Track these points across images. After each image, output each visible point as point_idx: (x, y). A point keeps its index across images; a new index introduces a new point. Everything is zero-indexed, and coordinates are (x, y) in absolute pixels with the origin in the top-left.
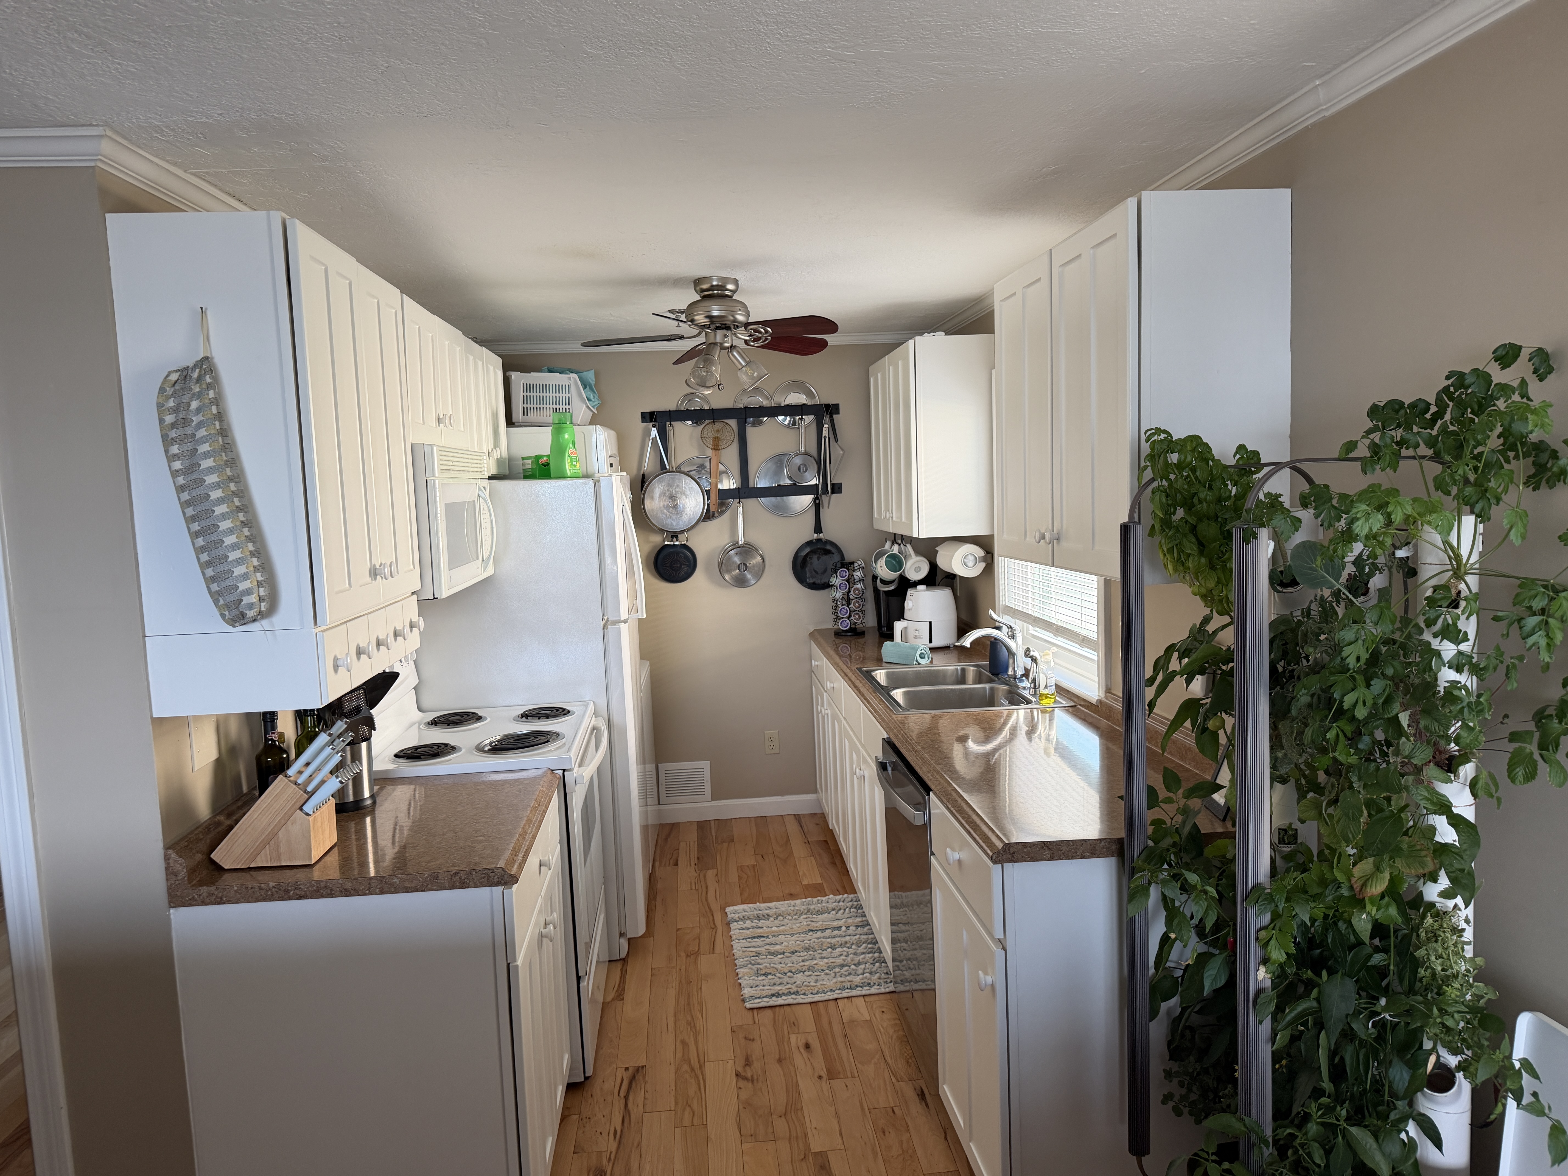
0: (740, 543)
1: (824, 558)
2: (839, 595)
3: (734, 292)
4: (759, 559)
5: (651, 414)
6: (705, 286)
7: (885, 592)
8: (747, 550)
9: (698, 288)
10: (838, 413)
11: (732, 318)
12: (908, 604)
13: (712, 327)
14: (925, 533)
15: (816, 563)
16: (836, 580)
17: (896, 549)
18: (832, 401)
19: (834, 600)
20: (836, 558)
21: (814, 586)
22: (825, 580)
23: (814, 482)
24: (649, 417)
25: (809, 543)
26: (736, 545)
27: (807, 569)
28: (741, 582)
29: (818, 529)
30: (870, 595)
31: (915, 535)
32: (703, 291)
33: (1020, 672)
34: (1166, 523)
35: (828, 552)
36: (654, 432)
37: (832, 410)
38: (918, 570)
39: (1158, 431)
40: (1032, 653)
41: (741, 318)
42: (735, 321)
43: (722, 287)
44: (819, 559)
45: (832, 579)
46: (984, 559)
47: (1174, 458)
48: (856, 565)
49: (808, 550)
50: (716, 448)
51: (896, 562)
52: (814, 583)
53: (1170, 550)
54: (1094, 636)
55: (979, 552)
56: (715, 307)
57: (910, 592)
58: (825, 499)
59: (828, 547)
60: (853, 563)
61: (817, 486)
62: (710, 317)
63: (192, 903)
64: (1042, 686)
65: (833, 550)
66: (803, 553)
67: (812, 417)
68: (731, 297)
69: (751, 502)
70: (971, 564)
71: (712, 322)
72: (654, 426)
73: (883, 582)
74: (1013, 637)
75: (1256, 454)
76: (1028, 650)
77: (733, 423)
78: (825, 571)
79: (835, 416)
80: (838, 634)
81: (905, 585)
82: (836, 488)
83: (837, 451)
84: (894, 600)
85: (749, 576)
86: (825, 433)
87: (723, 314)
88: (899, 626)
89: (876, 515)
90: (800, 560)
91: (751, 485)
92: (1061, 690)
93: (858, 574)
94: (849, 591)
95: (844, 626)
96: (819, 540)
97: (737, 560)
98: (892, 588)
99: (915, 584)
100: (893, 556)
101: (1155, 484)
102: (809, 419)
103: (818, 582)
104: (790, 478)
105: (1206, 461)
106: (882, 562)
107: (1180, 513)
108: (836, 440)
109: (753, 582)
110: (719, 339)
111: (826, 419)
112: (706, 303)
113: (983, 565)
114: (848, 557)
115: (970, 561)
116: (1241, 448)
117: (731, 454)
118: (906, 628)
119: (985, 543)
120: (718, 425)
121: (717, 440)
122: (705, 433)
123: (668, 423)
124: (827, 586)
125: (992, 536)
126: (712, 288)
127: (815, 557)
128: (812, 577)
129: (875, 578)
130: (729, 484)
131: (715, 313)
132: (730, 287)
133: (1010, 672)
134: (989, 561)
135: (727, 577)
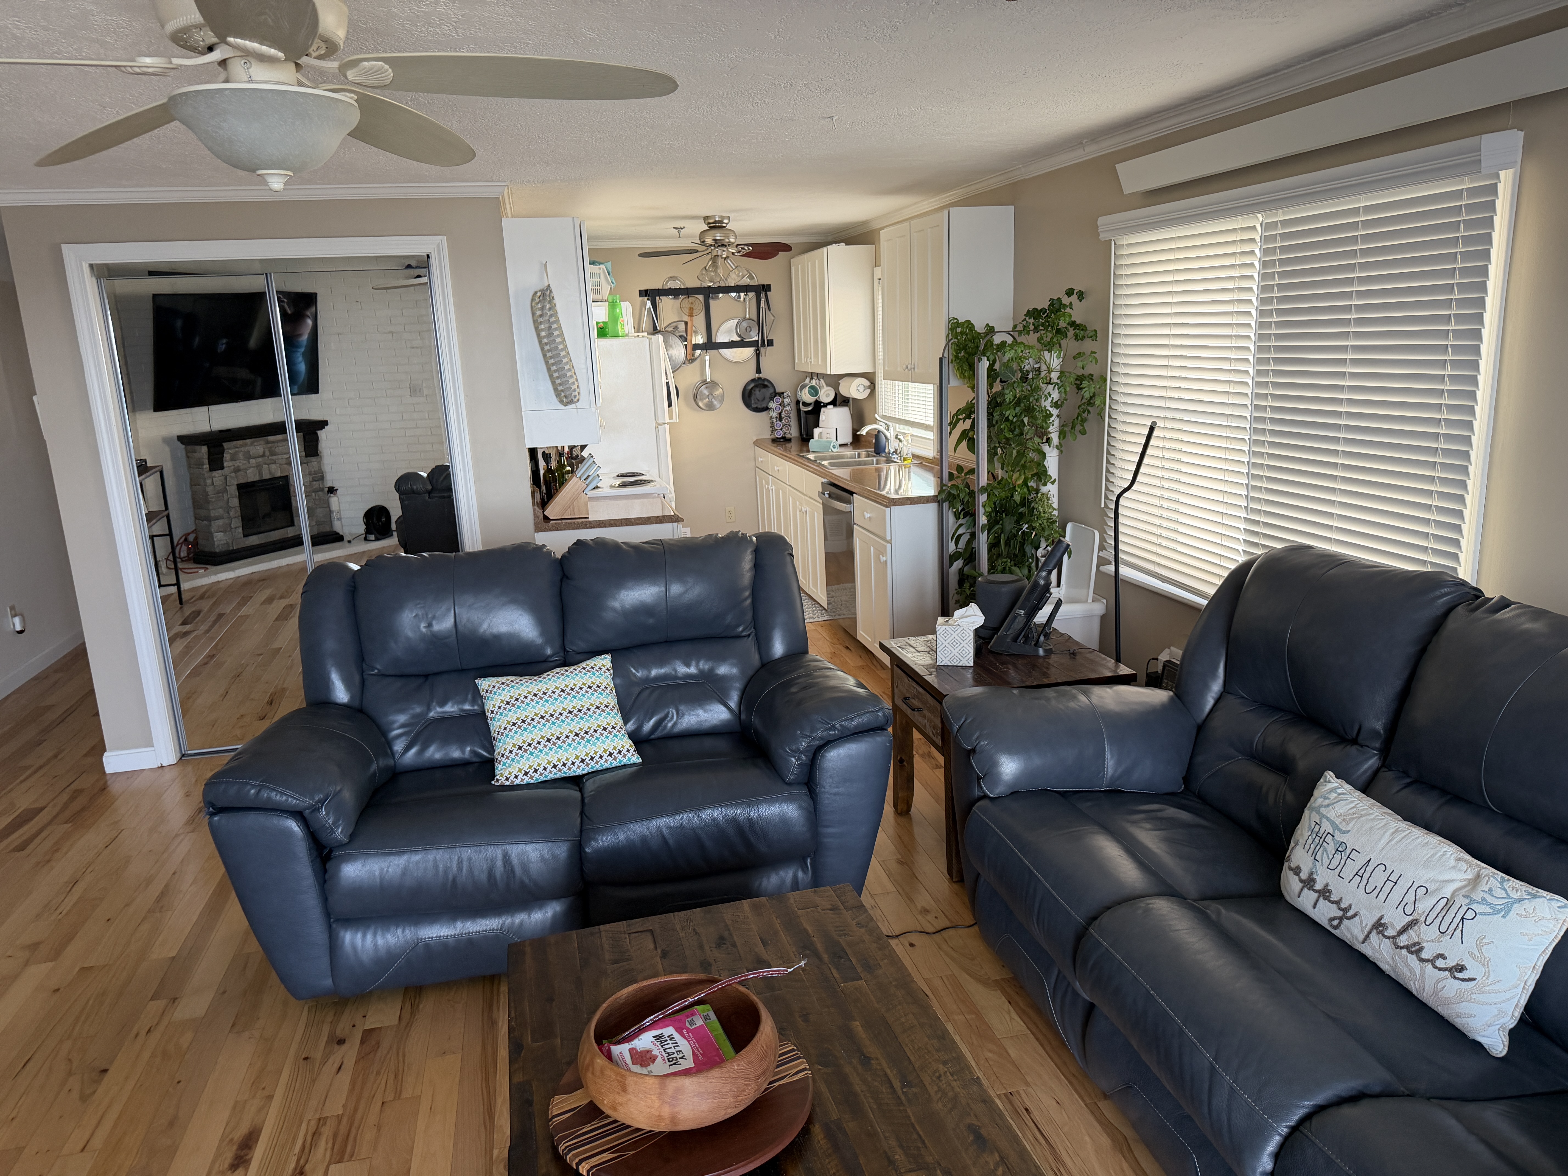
0: (708, 380)
1: (763, 390)
2: (774, 414)
3: (727, 224)
4: (721, 390)
5: (646, 291)
6: (711, 221)
7: (806, 412)
8: (713, 385)
9: (706, 222)
10: (770, 290)
11: (727, 240)
12: (822, 417)
13: (716, 245)
14: (834, 370)
15: (758, 394)
16: (772, 405)
17: (814, 383)
18: (766, 283)
19: (771, 418)
20: (771, 390)
21: (757, 410)
22: (764, 405)
23: (756, 338)
24: (644, 293)
25: (753, 380)
26: (704, 382)
27: (752, 398)
28: (710, 407)
29: (759, 371)
30: (793, 415)
31: (829, 373)
32: (710, 223)
33: (892, 450)
34: (956, 357)
35: (765, 386)
36: (649, 304)
37: (766, 288)
38: (828, 395)
39: (954, 318)
40: (899, 437)
41: (732, 240)
42: (729, 242)
43: (721, 222)
44: (760, 391)
45: (770, 404)
46: (869, 387)
47: (959, 330)
48: (785, 394)
49: (752, 385)
50: (691, 315)
51: (814, 391)
52: (757, 408)
53: (958, 368)
54: (932, 423)
55: (867, 383)
56: (718, 234)
57: (823, 410)
58: (762, 350)
59: (766, 383)
60: (783, 393)
61: (757, 341)
62: (715, 240)
63: (545, 530)
64: (905, 454)
65: (769, 385)
66: (750, 387)
67: (754, 293)
68: (725, 227)
69: (713, 352)
70: (861, 390)
71: (716, 243)
72: (648, 299)
73: (805, 404)
74: (888, 430)
75: (993, 327)
76: (897, 435)
77: (701, 297)
78: (764, 399)
79: (768, 293)
80: (774, 441)
81: (818, 406)
82: (770, 342)
83: (770, 317)
84: (811, 417)
85: (715, 403)
86: (763, 304)
87: (722, 238)
88: (816, 431)
89: (797, 361)
90: (747, 392)
91: (714, 341)
92: (915, 456)
93: (787, 400)
94: (781, 412)
95: (779, 434)
96: (760, 378)
97: (706, 392)
98: (810, 408)
99: (826, 405)
100: (812, 387)
101: (952, 341)
102: (751, 295)
103: (759, 406)
104: (740, 336)
105: (972, 331)
106: (806, 390)
107: (963, 353)
108: (770, 310)
109: (718, 406)
110: (719, 253)
111: (763, 295)
112: (713, 232)
113: (869, 391)
114: (778, 390)
115: (861, 388)
116: (987, 325)
117: (699, 320)
118: (821, 433)
119: (870, 377)
120: (691, 299)
121: (691, 309)
122: (683, 305)
123: (657, 298)
124: (767, 409)
125: (874, 373)
126: (715, 222)
127: (757, 390)
128: (756, 403)
129: (798, 402)
130: (699, 339)
131: (718, 238)
132: (726, 221)
133: (887, 450)
134: (872, 388)
135: (701, 404)
